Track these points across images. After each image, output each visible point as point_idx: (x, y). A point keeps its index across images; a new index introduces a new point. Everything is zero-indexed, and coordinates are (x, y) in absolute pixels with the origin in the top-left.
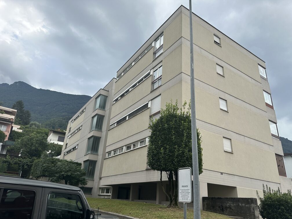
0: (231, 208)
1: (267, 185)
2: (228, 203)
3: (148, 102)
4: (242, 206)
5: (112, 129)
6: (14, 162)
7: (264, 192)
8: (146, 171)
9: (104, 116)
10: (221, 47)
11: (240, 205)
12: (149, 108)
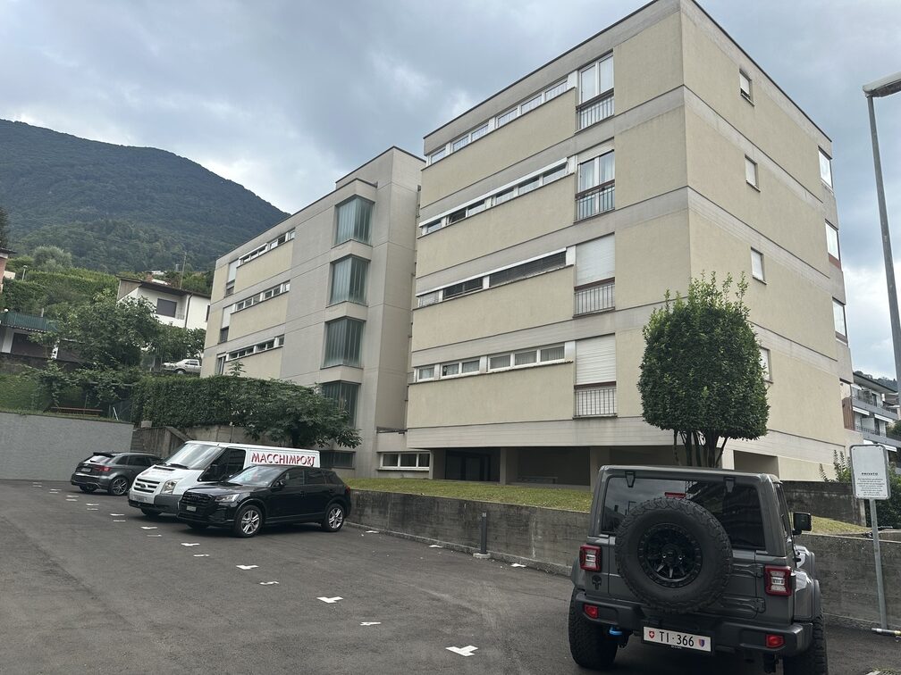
0: (802, 502)
1: (841, 454)
2: (796, 492)
3: (565, 249)
4: (831, 498)
5: (428, 306)
6: (77, 381)
7: (837, 467)
8: (573, 423)
9: (370, 261)
10: (753, 106)
11: (826, 495)
12: (572, 265)
